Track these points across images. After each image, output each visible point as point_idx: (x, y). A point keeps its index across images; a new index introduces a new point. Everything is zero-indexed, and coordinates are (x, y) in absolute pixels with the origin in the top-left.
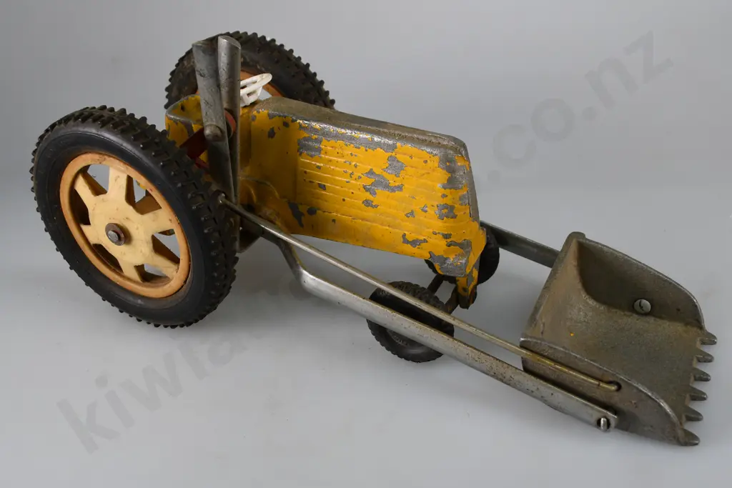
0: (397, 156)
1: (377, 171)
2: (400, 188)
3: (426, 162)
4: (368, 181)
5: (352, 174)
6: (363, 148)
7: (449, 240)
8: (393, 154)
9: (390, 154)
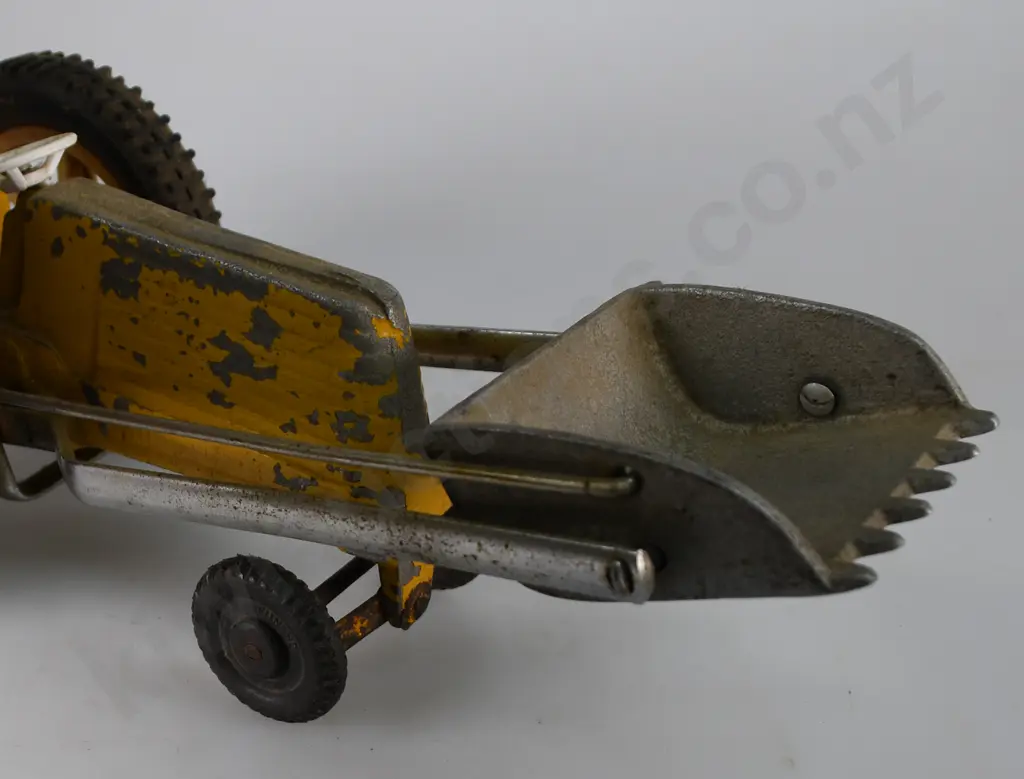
0: (268, 309)
1: (234, 337)
2: (272, 372)
3: (317, 325)
4: (220, 355)
5: (191, 337)
6: (209, 288)
7: (356, 485)
8: (261, 305)
9: (255, 304)
